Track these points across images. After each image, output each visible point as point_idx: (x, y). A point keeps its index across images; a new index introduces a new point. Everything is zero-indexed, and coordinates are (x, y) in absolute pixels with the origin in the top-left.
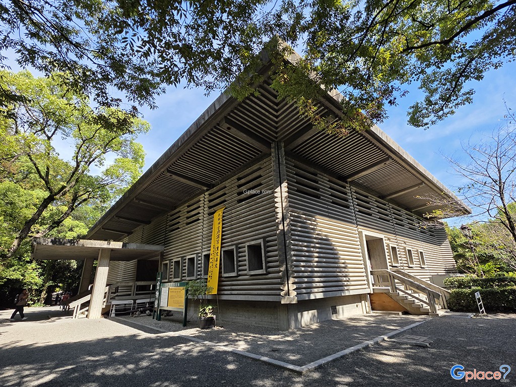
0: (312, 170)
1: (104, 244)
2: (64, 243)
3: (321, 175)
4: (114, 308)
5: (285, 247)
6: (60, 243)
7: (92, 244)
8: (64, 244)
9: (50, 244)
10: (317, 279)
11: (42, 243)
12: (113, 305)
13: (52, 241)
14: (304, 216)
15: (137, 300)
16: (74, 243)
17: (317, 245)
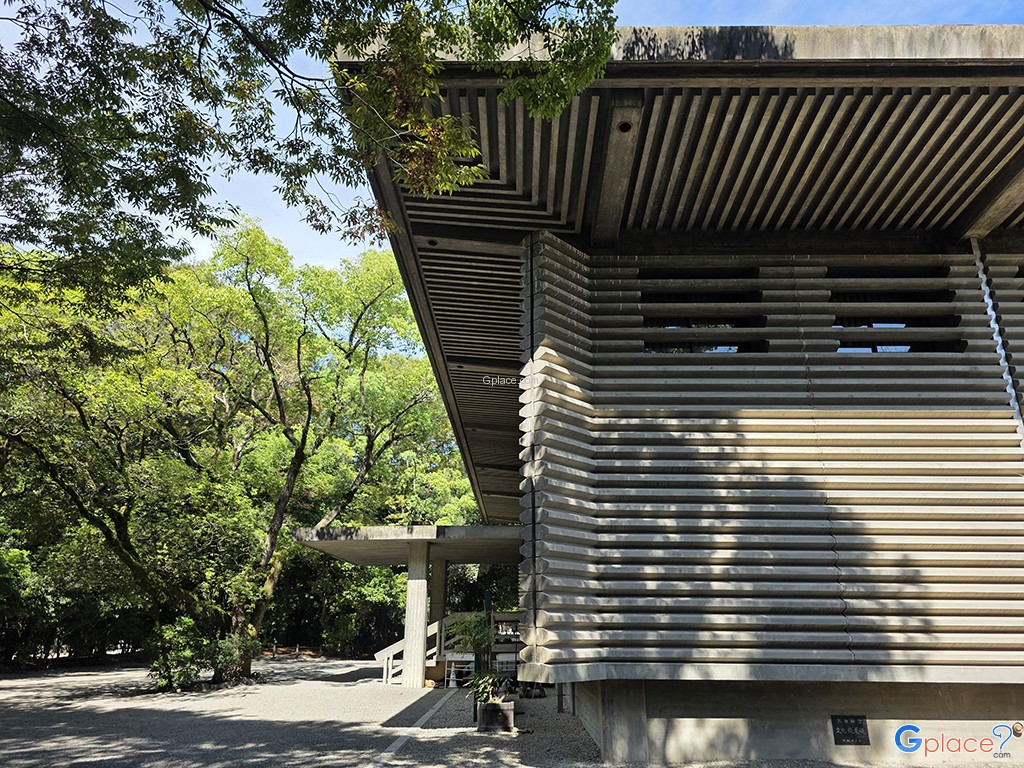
0: (733, 261)
1: (402, 533)
2: (337, 536)
3: (785, 265)
4: (453, 669)
5: (534, 526)
6: (331, 537)
7: (381, 534)
8: (336, 538)
9: (316, 539)
10: (719, 619)
11: (304, 538)
12: (450, 662)
13: (318, 534)
14: (674, 422)
15: (498, 653)
16: (351, 534)
17: (733, 508)
